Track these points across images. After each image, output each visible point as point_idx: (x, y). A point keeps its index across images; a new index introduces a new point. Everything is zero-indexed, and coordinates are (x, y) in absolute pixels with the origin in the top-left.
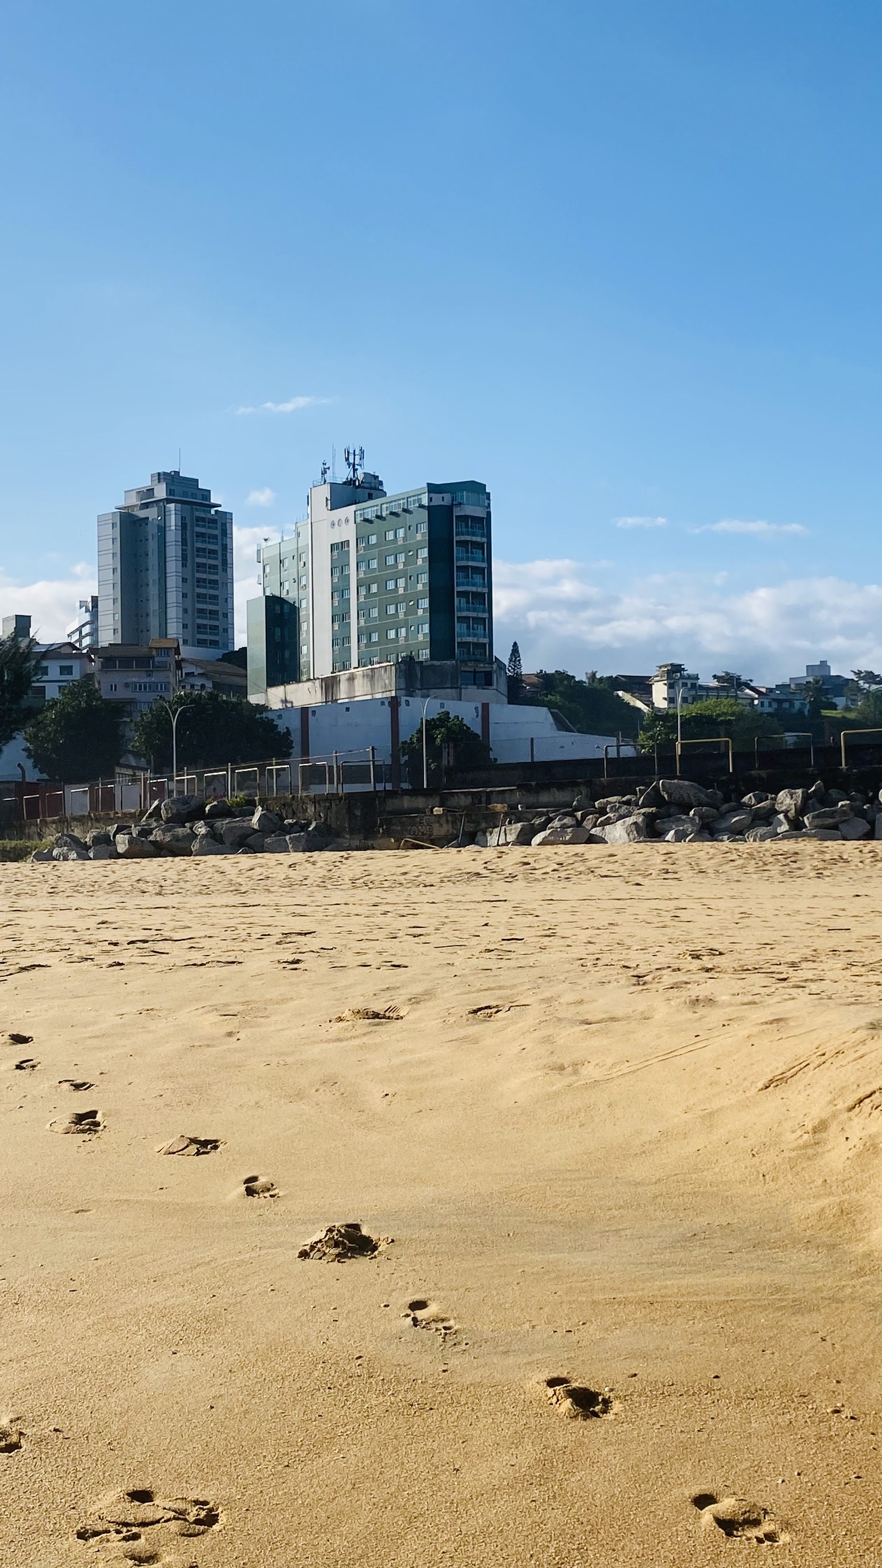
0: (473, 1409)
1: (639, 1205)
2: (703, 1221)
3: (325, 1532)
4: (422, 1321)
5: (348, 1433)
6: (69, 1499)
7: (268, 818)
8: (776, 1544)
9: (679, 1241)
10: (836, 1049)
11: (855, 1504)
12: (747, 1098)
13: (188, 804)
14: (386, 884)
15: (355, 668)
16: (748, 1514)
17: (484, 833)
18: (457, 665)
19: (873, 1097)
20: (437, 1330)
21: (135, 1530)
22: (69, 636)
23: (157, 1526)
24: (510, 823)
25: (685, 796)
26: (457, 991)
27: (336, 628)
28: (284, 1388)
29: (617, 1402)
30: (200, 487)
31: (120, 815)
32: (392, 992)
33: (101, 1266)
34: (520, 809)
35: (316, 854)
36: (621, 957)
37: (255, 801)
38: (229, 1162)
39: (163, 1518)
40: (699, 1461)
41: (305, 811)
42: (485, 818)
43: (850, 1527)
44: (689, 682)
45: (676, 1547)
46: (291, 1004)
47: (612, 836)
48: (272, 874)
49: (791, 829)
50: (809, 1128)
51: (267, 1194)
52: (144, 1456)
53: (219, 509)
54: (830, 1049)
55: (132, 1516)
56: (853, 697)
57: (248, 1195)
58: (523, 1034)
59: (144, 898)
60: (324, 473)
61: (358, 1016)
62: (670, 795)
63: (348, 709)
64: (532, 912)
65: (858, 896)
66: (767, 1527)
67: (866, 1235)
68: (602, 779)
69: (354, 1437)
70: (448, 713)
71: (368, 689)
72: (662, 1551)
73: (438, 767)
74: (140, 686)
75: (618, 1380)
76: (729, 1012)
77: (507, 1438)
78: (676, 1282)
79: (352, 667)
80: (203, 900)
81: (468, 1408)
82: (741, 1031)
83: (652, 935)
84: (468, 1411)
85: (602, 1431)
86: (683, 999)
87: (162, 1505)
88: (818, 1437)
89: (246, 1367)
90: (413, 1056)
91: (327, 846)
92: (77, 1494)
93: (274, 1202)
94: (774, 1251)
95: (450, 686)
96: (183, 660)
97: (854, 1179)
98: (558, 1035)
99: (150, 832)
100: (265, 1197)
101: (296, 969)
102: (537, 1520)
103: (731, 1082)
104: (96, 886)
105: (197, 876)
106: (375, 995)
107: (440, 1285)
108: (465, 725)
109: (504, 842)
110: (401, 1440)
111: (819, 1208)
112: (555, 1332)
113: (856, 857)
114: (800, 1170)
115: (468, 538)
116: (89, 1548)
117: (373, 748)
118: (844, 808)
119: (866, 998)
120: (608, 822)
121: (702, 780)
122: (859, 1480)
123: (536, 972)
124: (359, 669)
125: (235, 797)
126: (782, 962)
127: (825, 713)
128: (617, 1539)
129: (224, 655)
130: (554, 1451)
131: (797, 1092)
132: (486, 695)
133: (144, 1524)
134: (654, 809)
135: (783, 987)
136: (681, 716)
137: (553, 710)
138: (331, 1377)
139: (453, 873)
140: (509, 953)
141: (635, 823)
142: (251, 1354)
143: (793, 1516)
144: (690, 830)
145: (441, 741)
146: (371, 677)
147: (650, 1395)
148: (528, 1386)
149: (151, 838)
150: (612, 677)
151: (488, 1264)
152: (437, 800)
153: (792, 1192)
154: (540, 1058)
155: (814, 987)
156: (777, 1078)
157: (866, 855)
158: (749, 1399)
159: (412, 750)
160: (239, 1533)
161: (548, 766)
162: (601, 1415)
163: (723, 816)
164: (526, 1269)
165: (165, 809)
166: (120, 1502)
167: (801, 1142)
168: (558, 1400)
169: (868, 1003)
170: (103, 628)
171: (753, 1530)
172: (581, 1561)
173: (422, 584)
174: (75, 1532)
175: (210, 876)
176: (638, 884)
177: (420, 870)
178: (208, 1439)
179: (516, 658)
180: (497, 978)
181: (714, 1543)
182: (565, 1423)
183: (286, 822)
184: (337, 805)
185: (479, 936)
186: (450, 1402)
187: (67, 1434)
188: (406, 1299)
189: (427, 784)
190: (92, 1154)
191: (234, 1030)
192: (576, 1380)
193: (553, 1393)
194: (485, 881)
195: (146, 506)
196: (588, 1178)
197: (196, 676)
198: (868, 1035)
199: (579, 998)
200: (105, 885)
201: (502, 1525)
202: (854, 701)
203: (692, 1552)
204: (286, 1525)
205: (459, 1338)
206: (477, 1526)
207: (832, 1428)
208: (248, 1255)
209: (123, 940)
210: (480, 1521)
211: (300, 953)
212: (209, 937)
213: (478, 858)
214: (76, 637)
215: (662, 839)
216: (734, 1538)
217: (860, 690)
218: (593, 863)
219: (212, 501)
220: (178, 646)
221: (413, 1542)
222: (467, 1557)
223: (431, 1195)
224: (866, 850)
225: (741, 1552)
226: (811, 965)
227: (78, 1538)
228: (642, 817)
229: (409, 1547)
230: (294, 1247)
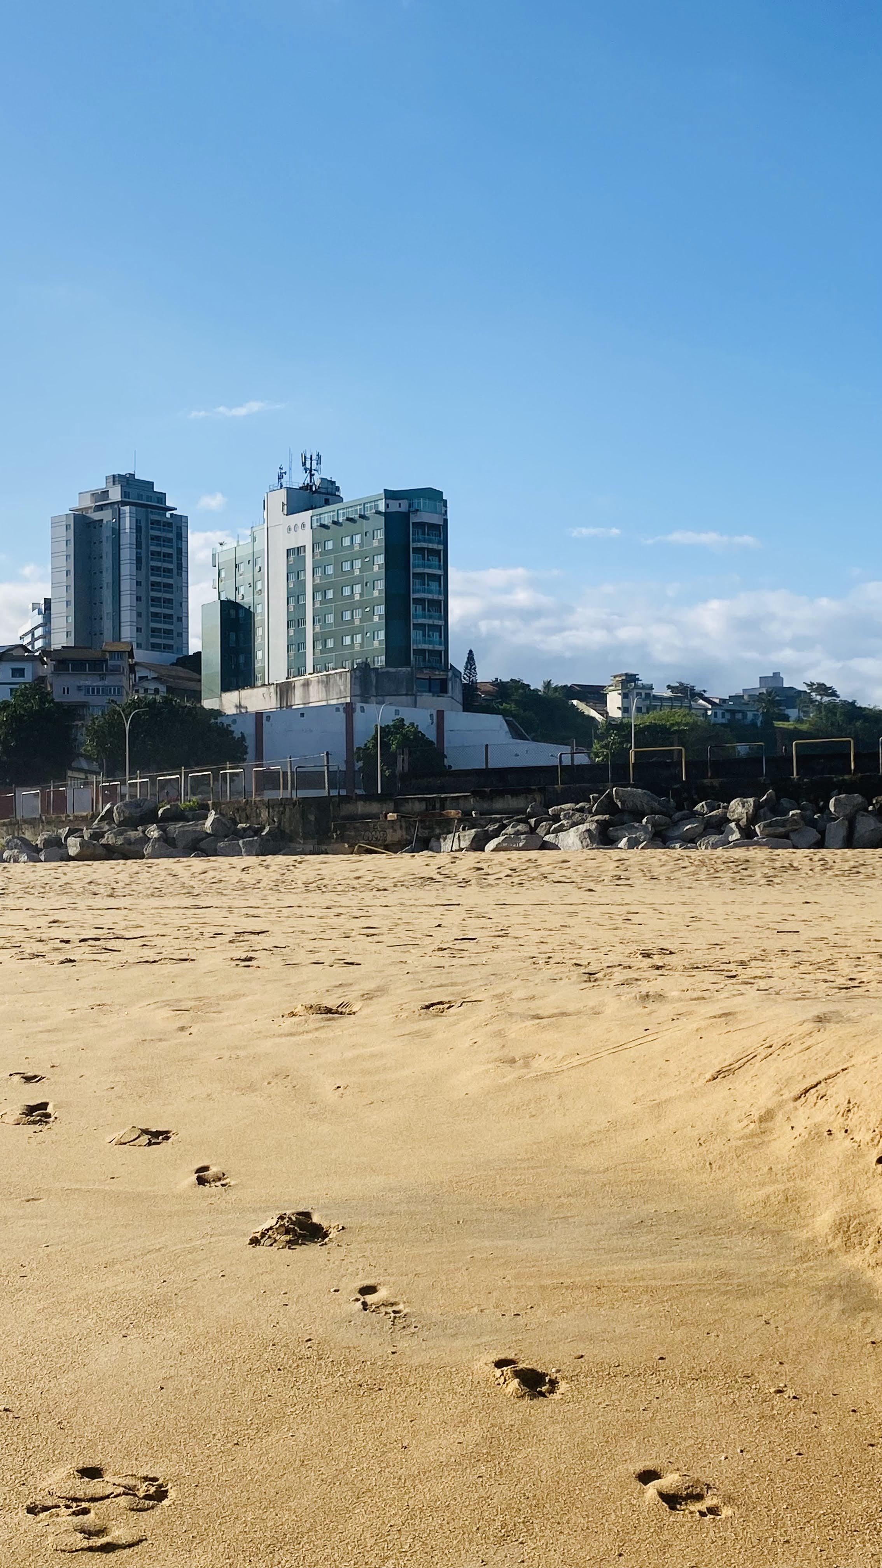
0: (421, 1389)
1: (587, 1193)
2: (651, 1207)
3: (274, 1507)
4: (371, 1305)
5: (297, 1412)
6: (19, 1475)
7: (222, 822)
8: (718, 1517)
9: (626, 1228)
10: (783, 1041)
11: (797, 1479)
12: (696, 1089)
13: (141, 807)
14: (340, 888)
15: (310, 674)
16: (691, 1489)
17: (438, 839)
18: (412, 672)
19: (819, 1087)
20: (386, 1313)
21: (84, 1505)
22: (21, 638)
23: (107, 1502)
24: (464, 829)
25: (639, 804)
26: (410, 987)
27: (292, 633)
28: (234, 1369)
29: (564, 1382)
30: (155, 490)
31: (71, 818)
32: (346, 989)
33: (51, 1252)
34: (474, 815)
35: (269, 858)
36: (572, 956)
37: (208, 805)
38: (180, 1152)
39: (112, 1493)
40: (644, 1439)
41: (258, 815)
42: (439, 823)
43: (791, 1501)
44: (643, 692)
45: (620, 1520)
46: (244, 1000)
47: (565, 843)
48: (225, 877)
49: (742, 837)
50: (756, 1118)
51: (218, 1184)
52: (94, 1434)
53: (174, 512)
54: (777, 1041)
55: (82, 1491)
56: (805, 709)
57: (199, 1184)
58: (475, 1028)
59: (95, 900)
60: (280, 477)
61: (310, 1012)
62: (623, 803)
63: (302, 715)
64: (484, 915)
65: (807, 903)
66: (710, 1501)
67: (811, 1221)
68: (556, 786)
69: (303, 1416)
70: (403, 720)
71: (323, 695)
72: (607, 1523)
73: (393, 774)
74: (93, 689)
75: (565, 1361)
76: (680, 1007)
77: (455, 1417)
78: (623, 1267)
79: (307, 673)
80: (155, 902)
81: (417, 1388)
82: (689, 1025)
83: (604, 936)
84: (417, 1392)
85: (549, 1410)
86: (633, 994)
87: (112, 1481)
88: (760, 1415)
89: (196, 1350)
90: (365, 1050)
91: (280, 851)
92: (27, 1471)
93: (226, 1191)
94: (720, 1237)
95: (404, 693)
96: (136, 664)
97: (799, 1166)
98: (509, 1029)
99: (102, 835)
100: (216, 1186)
101: (249, 966)
102: (483, 1494)
103: (680, 1074)
104: (47, 888)
105: (149, 879)
106: (328, 991)
107: (390, 1271)
108: (420, 732)
109: (458, 848)
110: (350, 1419)
111: (764, 1196)
112: (503, 1315)
113: (806, 865)
114: (745, 1158)
115: (425, 545)
116: (39, 1522)
117: (327, 752)
118: (795, 817)
119: (814, 993)
120: (561, 829)
121: (656, 788)
122: (800, 1457)
123: (488, 970)
124: (313, 675)
125: (189, 800)
126: (731, 961)
127: (779, 724)
128: (562, 1512)
129: (178, 659)
130: (501, 1429)
131: (744, 1083)
132: (441, 702)
133: (93, 1500)
134: (607, 816)
135: (733, 984)
136: (635, 725)
137: (507, 718)
138: (280, 1359)
139: (406, 878)
140: (462, 952)
141: (588, 831)
142: (201, 1337)
143: (736, 1490)
144: (642, 837)
145: (397, 747)
146: (326, 683)
147: (596, 1376)
148: (476, 1367)
149: (103, 841)
150: (566, 686)
151: (438, 1251)
152: (391, 805)
153: (738, 1180)
154: (492, 1051)
155: (762, 984)
156: (724, 1070)
157: (816, 863)
158: (693, 1379)
159: (367, 755)
160: (189, 1508)
161: (503, 773)
162: (547, 1395)
163: (676, 824)
164: (475, 1256)
165: (118, 813)
166: (69, 1478)
167: (747, 1131)
168: (505, 1381)
169: (815, 998)
170: (55, 631)
171: (696, 1504)
172: (527, 1534)
173: (379, 589)
174: (25, 1507)
175: (162, 879)
176: (590, 890)
177: (374, 875)
178: (157, 1418)
179: (471, 666)
180: (450, 975)
181: (658, 1517)
182: (513, 1402)
183: (239, 826)
184: (291, 809)
185: (431, 936)
186: (399, 1382)
187: (18, 1414)
188: (355, 1285)
189: (382, 790)
190: (43, 1144)
191: (186, 1025)
192: (523, 1362)
193: (501, 1373)
194: (438, 886)
195: (100, 508)
196: (538, 1167)
197: (148, 680)
198: (814, 1027)
199: (530, 994)
200: (56, 887)
201: (449, 1499)
202: (806, 713)
203: (636, 1525)
204: (235, 1501)
205: (408, 1322)
206: (424, 1500)
207: (775, 1408)
208: (198, 1242)
209: (75, 938)
210: (428, 1496)
211: (253, 951)
212: (162, 936)
213: (432, 863)
214: (28, 639)
215: (614, 846)
216: (678, 1512)
217: (812, 701)
218: (545, 869)
219: (167, 504)
220: (132, 649)
221: (360, 1516)
222: (414, 1530)
223: (382, 1183)
224: (816, 858)
225: (684, 1525)
226: (760, 963)
227: (28, 1513)
228: (596, 824)
229: (357, 1521)
230: (244, 1234)
